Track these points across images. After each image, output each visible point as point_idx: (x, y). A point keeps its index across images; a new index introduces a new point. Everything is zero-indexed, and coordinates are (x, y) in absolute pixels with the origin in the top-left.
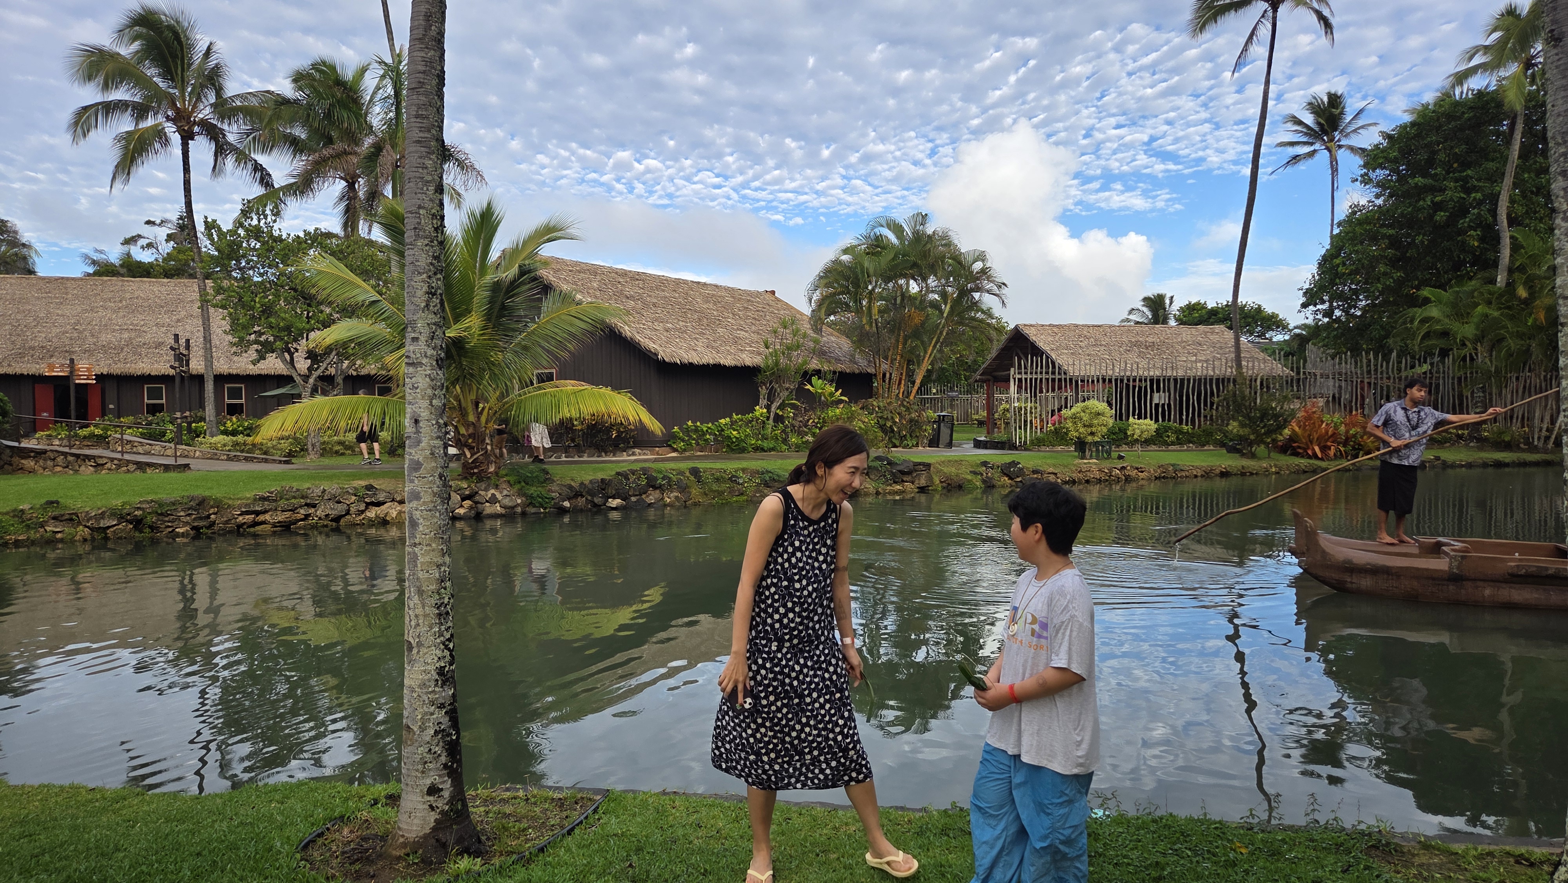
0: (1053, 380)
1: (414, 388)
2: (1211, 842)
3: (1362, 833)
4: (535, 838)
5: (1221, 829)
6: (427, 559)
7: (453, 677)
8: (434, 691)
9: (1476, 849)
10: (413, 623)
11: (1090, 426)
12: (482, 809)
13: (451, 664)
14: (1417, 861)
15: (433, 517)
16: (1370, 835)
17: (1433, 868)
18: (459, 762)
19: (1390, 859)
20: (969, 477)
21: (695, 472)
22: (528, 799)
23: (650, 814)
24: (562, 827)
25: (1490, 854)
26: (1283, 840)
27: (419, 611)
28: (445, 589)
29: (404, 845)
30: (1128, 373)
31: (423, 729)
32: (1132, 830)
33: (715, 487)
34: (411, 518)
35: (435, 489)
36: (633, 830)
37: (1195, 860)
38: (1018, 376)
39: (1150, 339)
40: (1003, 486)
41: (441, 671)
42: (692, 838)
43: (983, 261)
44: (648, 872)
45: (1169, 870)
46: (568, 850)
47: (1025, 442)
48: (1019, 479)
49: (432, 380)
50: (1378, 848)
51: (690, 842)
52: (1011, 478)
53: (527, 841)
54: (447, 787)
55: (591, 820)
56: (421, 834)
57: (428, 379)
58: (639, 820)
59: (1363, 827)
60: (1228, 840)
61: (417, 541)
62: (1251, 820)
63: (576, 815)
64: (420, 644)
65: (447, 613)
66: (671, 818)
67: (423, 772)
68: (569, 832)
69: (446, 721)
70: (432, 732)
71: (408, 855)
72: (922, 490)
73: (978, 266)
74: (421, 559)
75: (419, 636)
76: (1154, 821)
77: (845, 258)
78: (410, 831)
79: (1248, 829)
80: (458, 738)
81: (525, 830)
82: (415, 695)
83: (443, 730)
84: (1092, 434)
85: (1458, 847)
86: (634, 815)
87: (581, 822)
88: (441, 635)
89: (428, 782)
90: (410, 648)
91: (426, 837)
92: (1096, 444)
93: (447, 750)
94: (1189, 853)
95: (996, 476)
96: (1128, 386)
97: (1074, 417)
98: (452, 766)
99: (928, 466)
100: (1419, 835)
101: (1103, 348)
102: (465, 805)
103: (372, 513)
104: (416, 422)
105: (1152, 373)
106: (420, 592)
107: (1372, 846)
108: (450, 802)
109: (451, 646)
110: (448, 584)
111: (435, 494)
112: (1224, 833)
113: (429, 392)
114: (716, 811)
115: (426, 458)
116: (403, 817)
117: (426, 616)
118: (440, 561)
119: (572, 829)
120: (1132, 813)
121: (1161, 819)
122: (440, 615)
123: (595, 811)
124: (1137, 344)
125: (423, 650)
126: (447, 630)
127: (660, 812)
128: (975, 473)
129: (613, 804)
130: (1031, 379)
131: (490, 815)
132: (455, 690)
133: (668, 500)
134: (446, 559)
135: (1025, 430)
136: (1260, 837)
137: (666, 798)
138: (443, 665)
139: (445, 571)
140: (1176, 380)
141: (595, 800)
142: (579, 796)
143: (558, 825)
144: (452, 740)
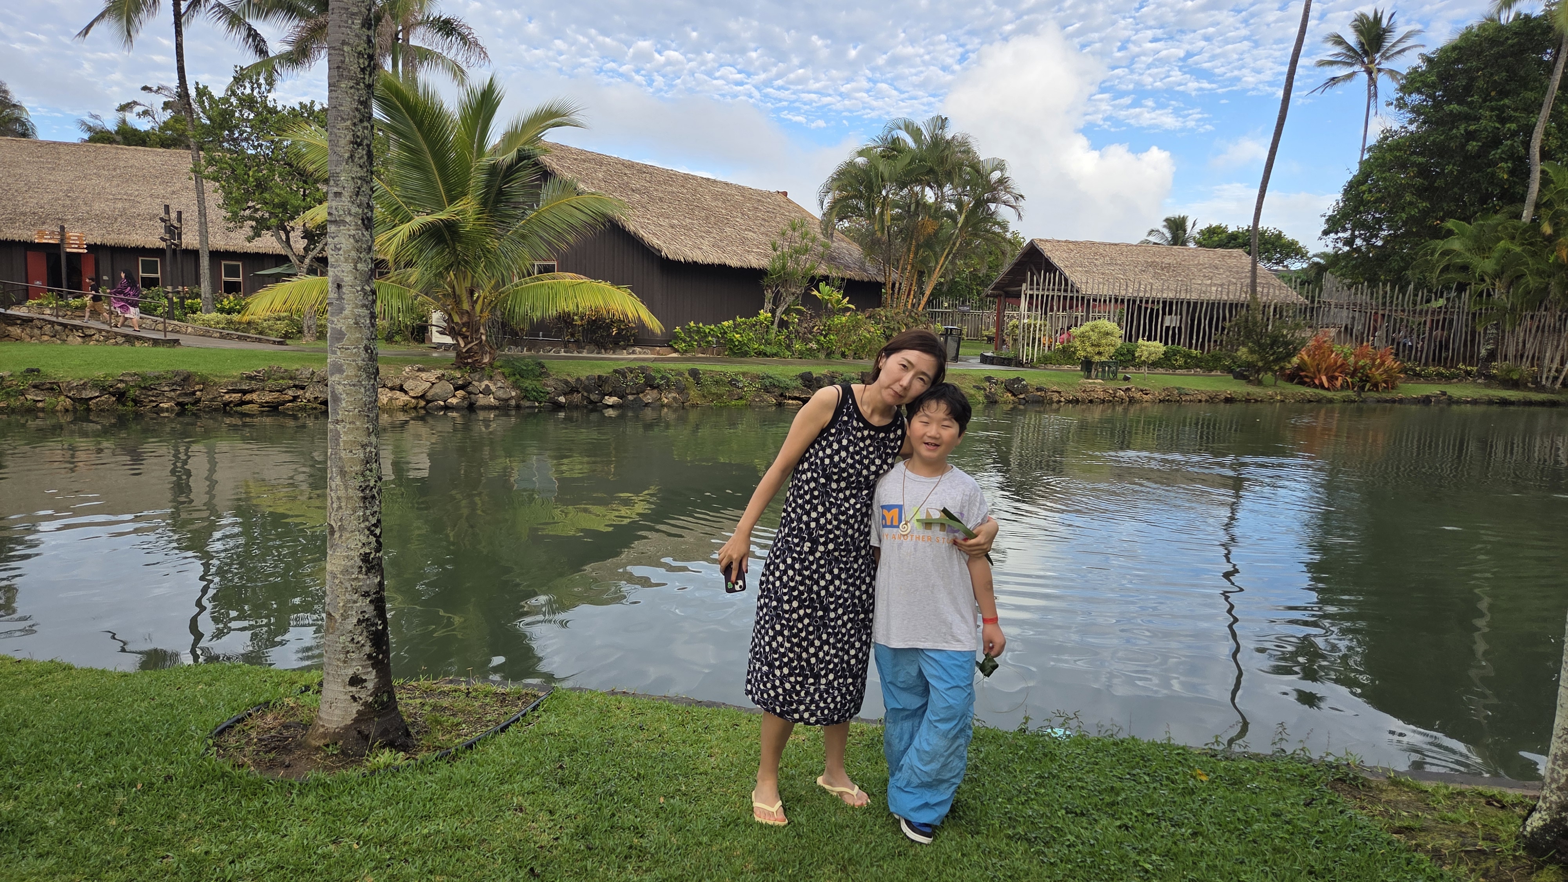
0: (1065, 298)
1: (337, 249)
2: (1171, 768)
3: (1330, 766)
4: (469, 732)
5: (1184, 754)
6: (351, 437)
7: (380, 565)
8: (357, 578)
9: (1447, 788)
10: (335, 505)
11: (1098, 345)
12: (418, 701)
13: (378, 550)
14: (1384, 797)
15: (358, 392)
16: (1337, 767)
17: (1400, 805)
18: (386, 653)
19: (1357, 794)
21: (694, 373)
22: (469, 693)
23: (592, 715)
24: (498, 724)
25: (1462, 794)
26: (1246, 769)
27: (341, 493)
28: (371, 471)
29: (324, 735)
30: (1141, 294)
31: (345, 617)
32: (1091, 752)
33: (714, 390)
34: (333, 392)
35: (360, 363)
36: (572, 730)
37: (1152, 786)
38: (1029, 292)
39: (1166, 260)
40: (1005, 402)
41: (365, 558)
42: (631, 741)
43: (1002, 170)
44: (578, 774)
45: (1123, 795)
46: (499, 748)
47: (1032, 360)
48: (1022, 396)
49: (357, 241)
50: (1345, 781)
51: (629, 745)
52: (1014, 395)
53: (459, 736)
54: (371, 678)
55: (529, 718)
56: (342, 725)
57: (352, 240)
58: (580, 719)
59: (1330, 759)
60: (1190, 767)
61: (339, 417)
62: (1216, 747)
63: (514, 712)
64: (342, 528)
65: (373, 497)
66: (613, 719)
67: (345, 662)
68: (503, 730)
69: (370, 611)
70: (355, 621)
71: (327, 746)
73: (996, 175)
74: (344, 438)
75: (341, 520)
76: (1115, 744)
77: (860, 160)
78: (330, 722)
79: (1212, 756)
80: (385, 628)
81: (458, 724)
82: (337, 581)
83: (368, 620)
84: (1099, 353)
85: (1428, 785)
86: (576, 715)
87: (518, 720)
88: (366, 519)
89: (350, 672)
90: (332, 532)
91: (347, 728)
92: (1103, 364)
93: (371, 641)
94: (1147, 779)
95: (1000, 391)
96: (1140, 307)
97: (1083, 336)
98: (377, 657)
100: (1388, 770)
101: (1118, 267)
102: (392, 696)
104: (339, 287)
105: (1165, 295)
106: (343, 473)
107: (1339, 779)
108: (374, 694)
109: (378, 531)
110: (374, 466)
111: (360, 368)
112: (1186, 760)
113: (354, 254)
114: (662, 714)
115: (349, 327)
116: (324, 707)
117: (349, 498)
118: (365, 440)
119: (507, 726)
120: (1093, 734)
121: (1122, 742)
122: (364, 498)
123: (534, 709)
124: (1153, 265)
125: (346, 535)
126: (373, 514)
127: (604, 712)
128: (978, 388)
129: (555, 702)
130: (1043, 296)
131: (426, 708)
132: (382, 578)
133: (666, 401)
134: (373, 439)
135: (1033, 347)
136: (1223, 764)
137: (613, 698)
138: (368, 551)
139: (371, 452)
140: (1189, 303)
141: (539, 697)
142: (524, 692)
143: (495, 721)
144: (377, 630)
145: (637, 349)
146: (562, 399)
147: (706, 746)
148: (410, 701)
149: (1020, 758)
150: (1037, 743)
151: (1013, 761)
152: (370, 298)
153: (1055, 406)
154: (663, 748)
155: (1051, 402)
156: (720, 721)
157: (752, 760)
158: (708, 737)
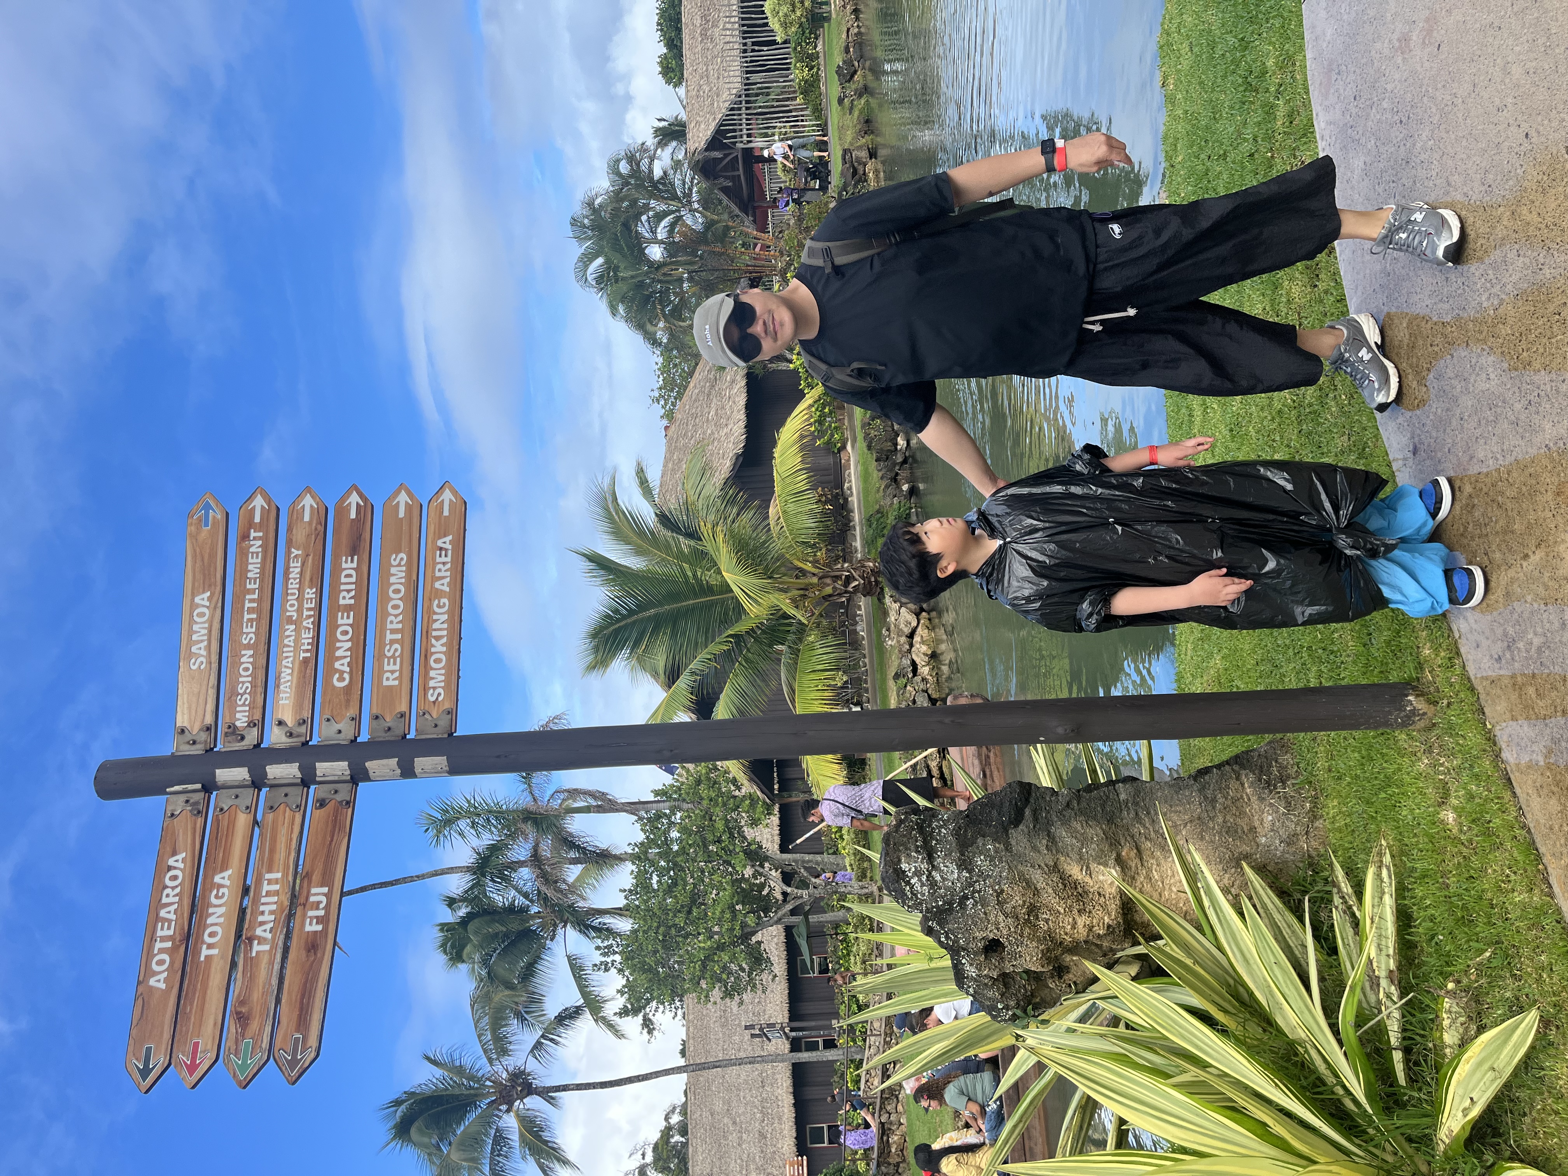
20: (856, 113)
40: (864, 76)
48: (856, 64)
52: (855, 72)
72: (873, 154)
95: (853, 87)
96: (751, 61)
97: (785, 25)
99: (845, 152)
101: (710, 67)
103: (924, 670)
124: (704, 35)
128: (851, 110)
145: (846, 485)
146: (905, 487)
153: (862, 30)
155: (859, 34)
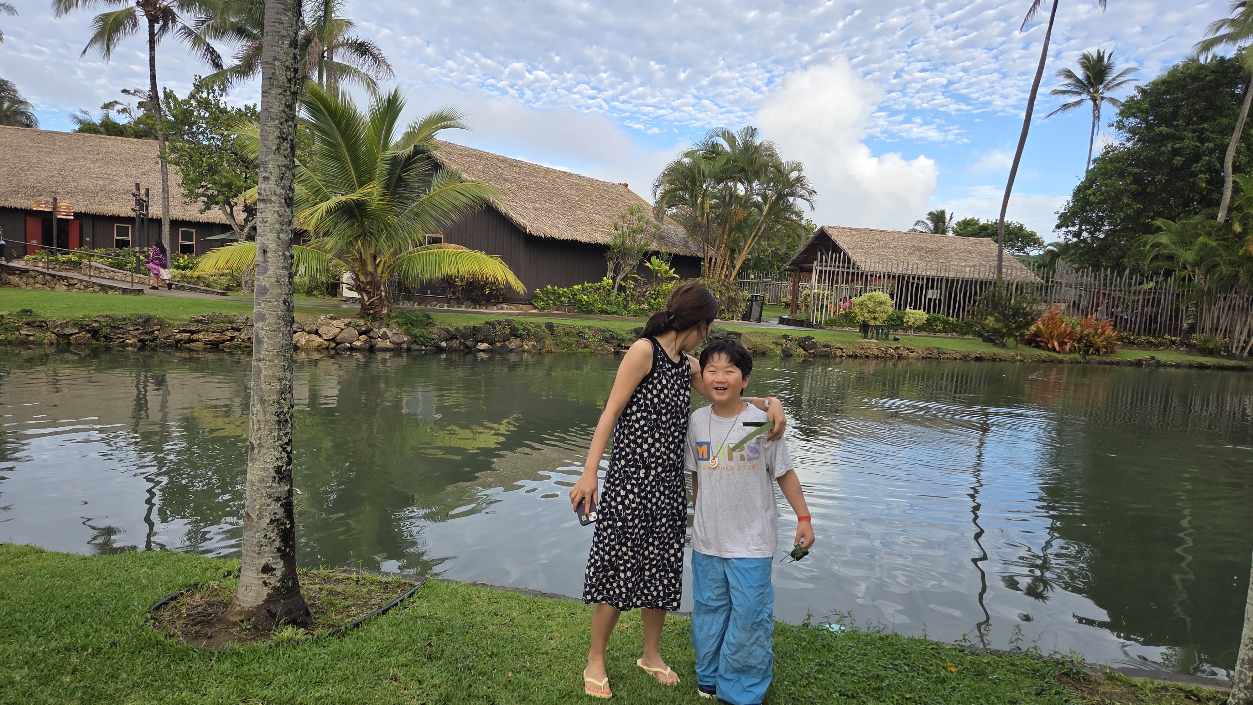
0: (848, 273)
1: (264, 222)
2: (927, 660)
3: (1057, 662)
4: (357, 614)
5: (937, 649)
6: (270, 373)
7: (290, 476)
8: (271, 486)
9: (1153, 683)
10: (255, 427)
11: (874, 312)
12: (318, 586)
13: (288, 464)
14: (1101, 689)
15: (277, 337)
16: (1063, 664)
17: (1115, 697)
18: (293, 548)
19: (1078, 686)
20: (772, 346)
21: (550, 326)
22: (358, 581)
23: (457, 602)
24: (380, 607)
25: (1165, 688)
26: (988, 663)
27: (261, 417)
28: (285, 400)
29: (240, 613)
30: (909, 272)
31: (260, 517)
32: (861, 645)
33: (565, 339)
34: (257, 336)
35: (280, 313)
36: (440, 614)
37: (911, 675)
38: (819, 268)
39: (930, 246)
40: (798, 356)
41: (278, 470)
42: (487, 624)
43: (799, 171)
44: (443, 651)
45: (887, 682)
46: (381, 627)
47: (820, 322)
48: (812, 351)
49: (280, 216)
50: (1069, 676)
51: (486, 628)
52: (805, 350)
53: (349, 616)
54: (280, 567)
55: (406, 603)
56: (255, 605)
57: (276, 215)
58: (446, 605)
59: (1058, 656)
60: (942, 660)
61: (261, 356)
62: (963, 644)
63: (394, 597)
64: (260, 446)
65: (286, 421)
66: (474, 606)
67: (259, 554)
68: (384, 612)
69: (281, 513)
70: (268, 521)
71: (242, 621)
73: (794, 175)
74: (264, 373)
75: (260, 439)
76: (881, 639)
77: (687, 160)
78: (246, 602)
79: (960, 651)
80: (292, 527)
81: (348, 607)
82: (255, 488)
83: (278, 520)
84: (875, 319)
85: (1138, 681)
86: (443, 601)
87: (396, 604)
88: (280, 439)
89: (263, 562)
90: (253, 449)
91: (259, 607)
92: (877, 327)
93: (280, 537)
94: (907, 668)
95: (794, 347)
96: (908, 282)
97: (861, 304)
98: (285, 550)
100: (1105, 667)
101: (890, 250)
102: (296, 582)
104: (265, 252)
105: (928, 274)
106: (262, 401)
107: (1064, 674)
108: (282, 580)
109: (289, 449)
110: (288, 396)
111: (279, 317)
112: (938, 653)
113: (277, 226)
114: (513, 603)
115: (272, 284)
116: (241, 590)
117: (266, 421)
118: (281, 375)
119: (387, 610)
120: (863, 630)
121: (887, 637)
122: (279, 422)
123: (410, 596)
124: (919, 249)
125: (263, 451)
126: (285, 435)
127: (466, 600)
128: (777, 344)
129: (427, 591)
130: (830, 271)
131: (323, 592)
132: (291, 486)
133: (527, 347)
134: (288, 374)
135: (822, 312)
136: (969, 658)
137: (474, 588)
138: (280, 464)
139: (286, 385)
140: (947, 280)
141: (414, 586)
142: (403, 581)
143: (378, 604)
144: (286, 528)
145: (505, 306)
146: (444, 344)
147: (548, 630)
148: (311, 587)
149: (803, 648)
150: (817, 636)
151: (797, 650)
152: (289, 261)
153: (838, 360)
154: (513, 631)
155: (835, 356)
156: (560, 610)
157: (585, 643)
158: (550, 623)
